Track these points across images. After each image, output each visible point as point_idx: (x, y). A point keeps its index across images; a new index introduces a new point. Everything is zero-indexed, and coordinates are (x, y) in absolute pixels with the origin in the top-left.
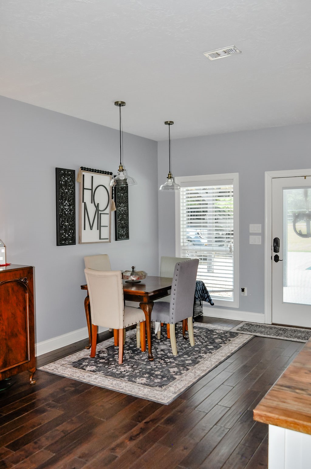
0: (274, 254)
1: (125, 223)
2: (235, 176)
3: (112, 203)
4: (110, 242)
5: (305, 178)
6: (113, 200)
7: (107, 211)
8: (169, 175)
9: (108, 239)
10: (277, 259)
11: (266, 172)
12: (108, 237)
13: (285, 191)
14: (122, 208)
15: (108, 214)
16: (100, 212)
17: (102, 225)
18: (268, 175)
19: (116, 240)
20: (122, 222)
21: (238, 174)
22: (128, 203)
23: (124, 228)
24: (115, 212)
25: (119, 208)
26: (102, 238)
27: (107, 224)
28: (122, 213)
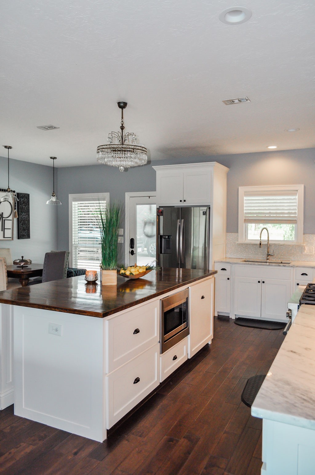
0: (131, 249)
1: (26, 227)
2: (107, 195)
3: (15, 213)
4: (13, 239)
5: (149, 198)
6: (16, 210)
7: (11, 218)
8: (53, 194)
9: (11, 238)
10: (132, 253)
11: (126, 193)
12: (10, 236)
13: (138, 206)
14: (23, 216)
15: (11, 220)
16: (4, 219)
17: (5, 228)
18: (128, 195)
19: (19, 238)
20: (24, 226)
21: (109, 193)
22: (29, 213)
23: (26, 230)
24: (18, 219)
25: (21, 216)
26: (5, 237)
27: (10, 227)
28: (24, 219)
